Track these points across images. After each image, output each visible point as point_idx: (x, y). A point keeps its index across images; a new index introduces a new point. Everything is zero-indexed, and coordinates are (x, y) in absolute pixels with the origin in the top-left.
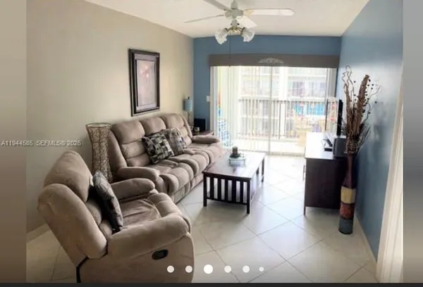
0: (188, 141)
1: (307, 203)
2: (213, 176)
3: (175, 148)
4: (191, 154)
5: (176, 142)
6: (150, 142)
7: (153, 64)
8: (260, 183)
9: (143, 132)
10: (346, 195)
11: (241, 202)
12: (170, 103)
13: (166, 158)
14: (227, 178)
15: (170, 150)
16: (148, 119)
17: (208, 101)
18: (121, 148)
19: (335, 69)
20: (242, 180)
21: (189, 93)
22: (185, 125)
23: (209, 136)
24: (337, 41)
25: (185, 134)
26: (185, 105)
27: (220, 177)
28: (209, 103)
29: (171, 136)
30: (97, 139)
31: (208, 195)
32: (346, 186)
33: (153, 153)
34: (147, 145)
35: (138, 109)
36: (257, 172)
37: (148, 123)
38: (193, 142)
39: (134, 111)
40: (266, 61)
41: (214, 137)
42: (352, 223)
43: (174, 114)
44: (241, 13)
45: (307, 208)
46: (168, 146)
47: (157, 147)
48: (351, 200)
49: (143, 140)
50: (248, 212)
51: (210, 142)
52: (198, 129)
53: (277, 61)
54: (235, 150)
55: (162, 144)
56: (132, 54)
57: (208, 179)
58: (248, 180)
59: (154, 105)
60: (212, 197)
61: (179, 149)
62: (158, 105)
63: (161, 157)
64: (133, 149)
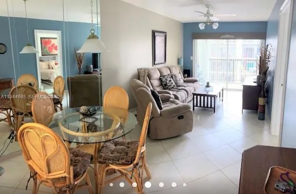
0: (182, 81)
1: (244, 108)
2: (197, 95)
3: (176, 83)
4: (185, 87)
5: (177, 80)
6: (164, 80)
7: (164, 38)
8: (221, 101)
9: (160, 75)
10: (261, 101)
11: (211, 107)
12: (172, 60)
13: (172, 88)
14: (204, 95)
15: (174, 84)
16: (161, 68)
17: (191, 59)
18: (150, 81)
19: (264, 40)
20: (211, 96)
21: (181, 55)
22: (180, 73)
23: (193, 78)
24: (264, 24)
25: (180, 77)
26: (179, 62)
27: (201, 95)
28: (192, 60)
29: (174, 77)
30: (143, 75)
31: (195, 105)
32: (261, 97)
33: (166, 85)
34: (162, 81)
35: (156, 62)
36: (220, 93)
37: (162, 70)
38: (184, 81)
39: (154, 64)
40: (224, 36)
41: (196, 79)
42: (264, 115)
43: (173, 66)
44: (212, 15)
45: (244, 110)
46: (173, 81)
47: (167, 82)
48: (263, 103)
49: (160, 79)
50: (214, 112)
51: (194, 81)
52: (186, 75)
53: (231, 36)
54: (208, 83)
55: (170, 81)
56: (154, 33)
57: (195, 96)
58: (214, 96)
59: (163, 61)
60: (197, 106)
61: (178, 84)
62: (165, 61)
63: (170, 87)
64: (156, 83)
